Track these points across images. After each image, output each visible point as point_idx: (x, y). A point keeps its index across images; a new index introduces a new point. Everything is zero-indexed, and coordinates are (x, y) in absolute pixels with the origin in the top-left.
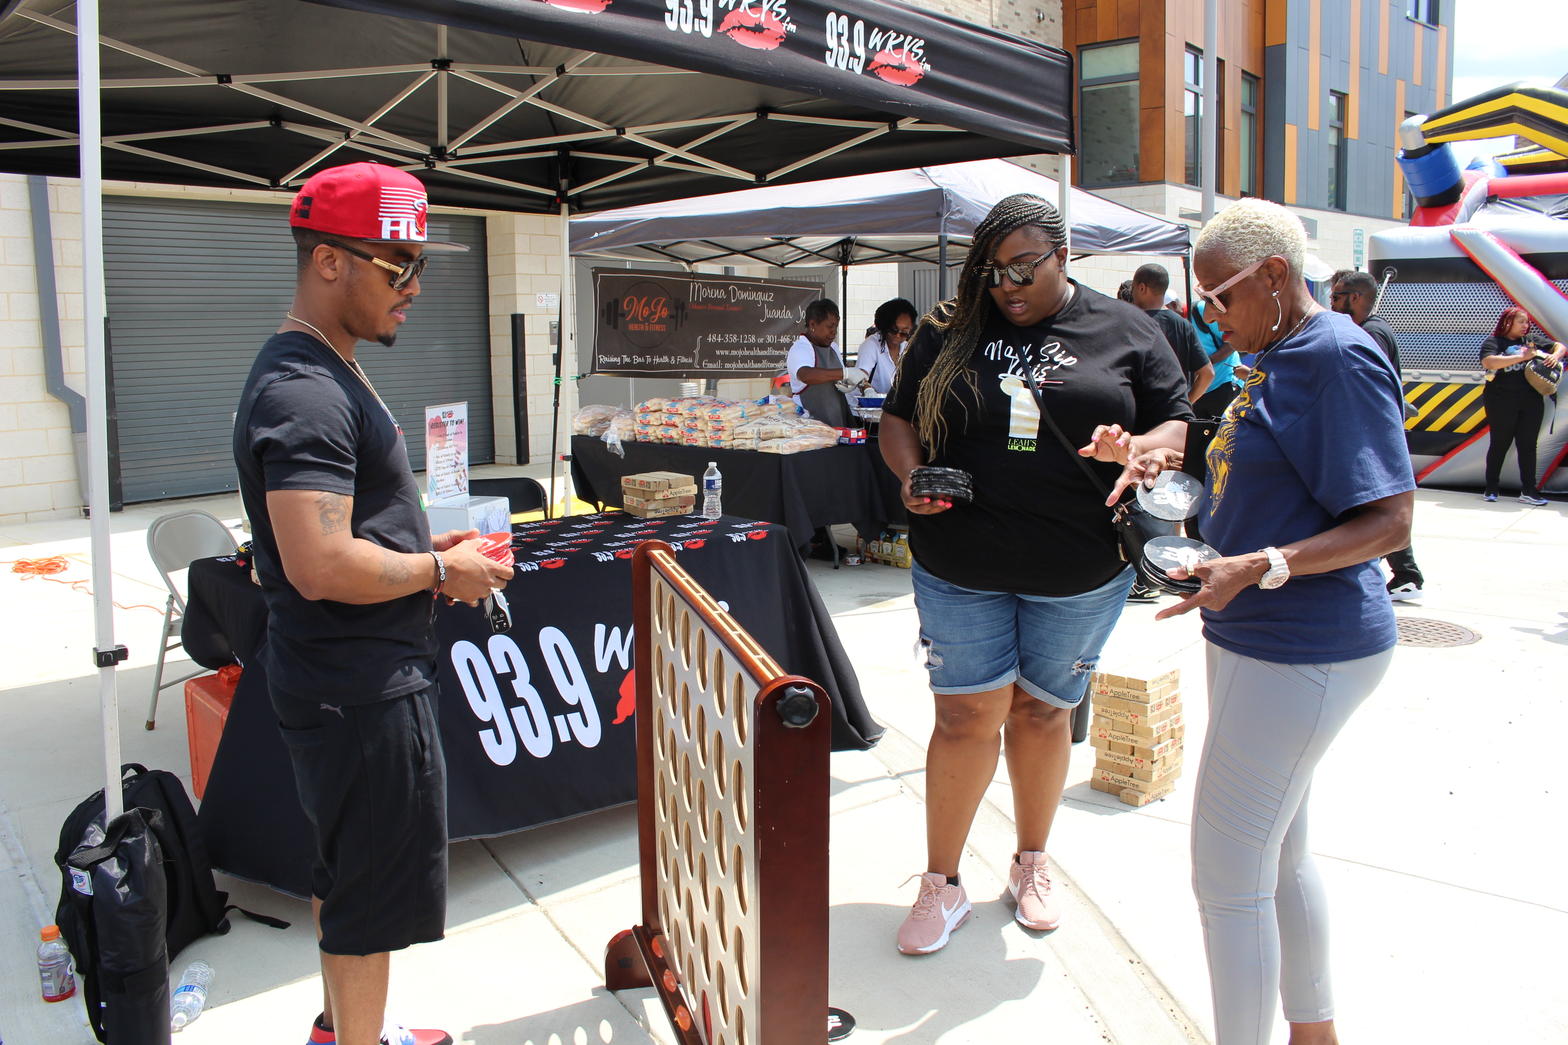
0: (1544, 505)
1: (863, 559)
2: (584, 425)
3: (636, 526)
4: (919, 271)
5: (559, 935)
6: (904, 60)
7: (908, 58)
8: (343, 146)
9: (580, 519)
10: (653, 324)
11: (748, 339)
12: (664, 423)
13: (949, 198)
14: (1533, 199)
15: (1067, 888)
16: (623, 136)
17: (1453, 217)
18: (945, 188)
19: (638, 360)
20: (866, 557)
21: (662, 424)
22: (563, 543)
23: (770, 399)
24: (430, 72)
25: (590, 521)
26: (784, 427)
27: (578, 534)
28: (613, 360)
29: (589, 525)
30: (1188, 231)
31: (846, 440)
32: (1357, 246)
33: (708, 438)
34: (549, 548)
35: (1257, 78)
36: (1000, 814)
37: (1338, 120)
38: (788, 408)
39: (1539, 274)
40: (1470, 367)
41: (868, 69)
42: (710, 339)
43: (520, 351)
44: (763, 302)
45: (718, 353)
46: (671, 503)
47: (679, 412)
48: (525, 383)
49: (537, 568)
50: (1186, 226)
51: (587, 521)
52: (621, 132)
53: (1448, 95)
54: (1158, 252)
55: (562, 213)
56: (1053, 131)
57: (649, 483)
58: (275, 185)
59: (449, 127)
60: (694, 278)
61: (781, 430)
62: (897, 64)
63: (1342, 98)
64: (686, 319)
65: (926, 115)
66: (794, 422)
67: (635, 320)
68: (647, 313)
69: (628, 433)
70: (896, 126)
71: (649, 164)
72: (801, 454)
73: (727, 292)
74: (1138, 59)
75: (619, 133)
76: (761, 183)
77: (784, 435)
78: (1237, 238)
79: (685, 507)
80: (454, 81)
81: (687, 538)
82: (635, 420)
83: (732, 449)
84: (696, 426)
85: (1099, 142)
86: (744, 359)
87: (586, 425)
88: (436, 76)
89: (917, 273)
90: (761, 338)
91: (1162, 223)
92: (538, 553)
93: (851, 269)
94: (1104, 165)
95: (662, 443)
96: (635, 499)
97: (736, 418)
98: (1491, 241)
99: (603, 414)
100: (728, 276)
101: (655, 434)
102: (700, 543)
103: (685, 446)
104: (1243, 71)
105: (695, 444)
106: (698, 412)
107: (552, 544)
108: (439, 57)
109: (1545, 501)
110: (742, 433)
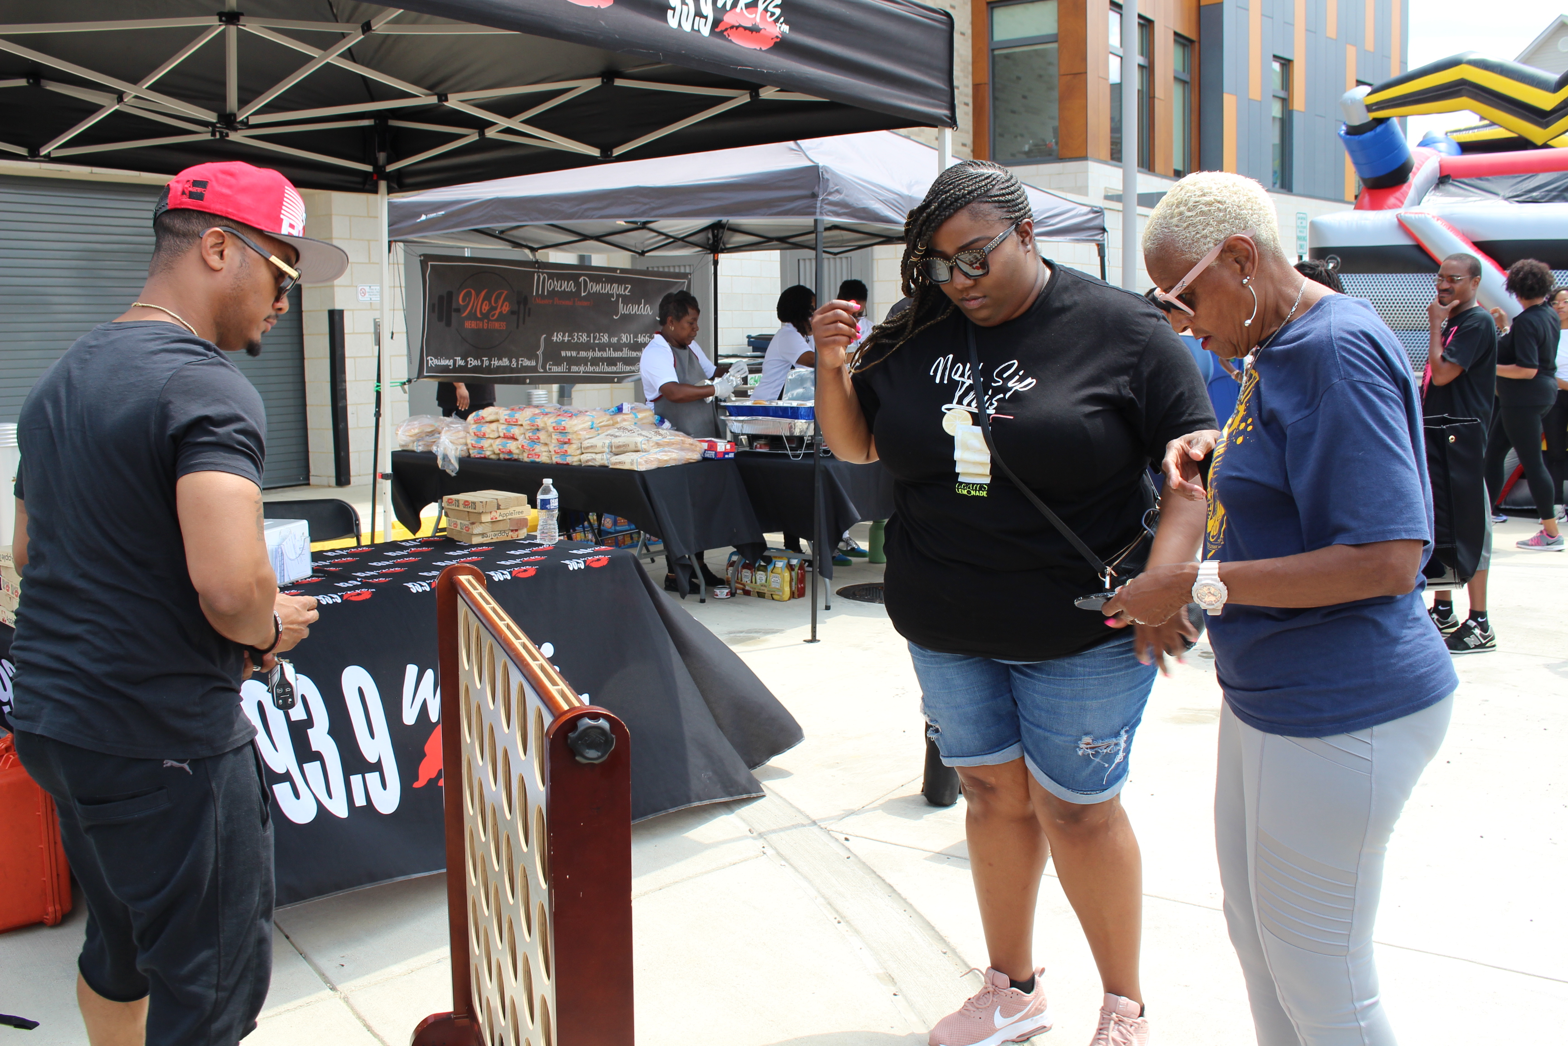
0: (1504, 521)
1: (733, 591)
2: (408, 439)
3: (459, 553)
4: (804, 260)
5: (360, 1025)
6: (758, 20)
7: (763, 17)
8: (116, 111)
9: (394, 546)
10: (492, 321)
11: (599, 339)
12: (502, 435)
13: (826, 176)
14: (1487, 180)
15: (946, 956)
16: (446, 104)
17: (1402, 199)
18: (821, 164)
19: (473, 362)
20: (736, 589)
21: (499, 437)
22: (372, 573)
23: (624, 407)
24: (217, 27)
25: (406, 548)
26: (639, 439)
27: (391, 562)
28: (444, 362)
29: (405, 552)
30: (1103, 214)
31: (711, 454)
32: (1300, 232)
33: (553, 453)
34: (355, 579)
35: (1191, 41)
36: (873, 875)
37: (1283, 89)
38: (645, 418)
39: (1493, 264)
40: (1417, 368)
41: (717, 30)
42: (555, 339)
43: (338, 353)
44: (618, 296)
45: (563, 354)
46: (501, 526)
47: (519, 423)
48: (345, 390)
49: (339, 601)
50: (1100, 208)
51: (403, 548)
52: (443, 98)
53: (1404, 63)
54: (1068, 238)
55: (379, 192)
56: (931, 101)
57: (474, 503)
58: (33, 155)
59: (240, 88)
60: (539, 268)
61: (636, 443)
62: (749, 25)
63: (1286, 64)
64: (529, 315)
65: (786, 83)
66: (650, 433)
67: (472, 316)
68: (487, 308)
69: (460, 447)
70: (758, 94)
71: (479, 136)
72: (659, 470)
73: (578, 285)
74: (1056, 17)
75: (440, 100)
76: (606, 158)
77: (640, 448)
78: (1185, 225)
79: (516, 530)
80: (244, 37)
81: (517, 565)
82: (469, 433)
83: (580, 465)
84: (539, 438)
85: (1013, 112)
86: (595, 362)
87: (411, 438)
88: (224, 30)
89: (801, 262)
90: (615, 337)
91: (1072, 205)
92: (341, 585)
93: (723, 257)
94: (1019, 138)
95: (499, 459)
96: (459, 522)
97: (584, 429)
98: (1440, 226)
99: (432, 425)
100: (584, 265)
101: (491, 448)
102: (531, 571)
103: (526, 462)
104: (1176, 34)
105: (537, 460)
106: (540, 422)
107: (359, 574)
108: (226, 9)
109: (1504, 518)
110: (592, 446)
